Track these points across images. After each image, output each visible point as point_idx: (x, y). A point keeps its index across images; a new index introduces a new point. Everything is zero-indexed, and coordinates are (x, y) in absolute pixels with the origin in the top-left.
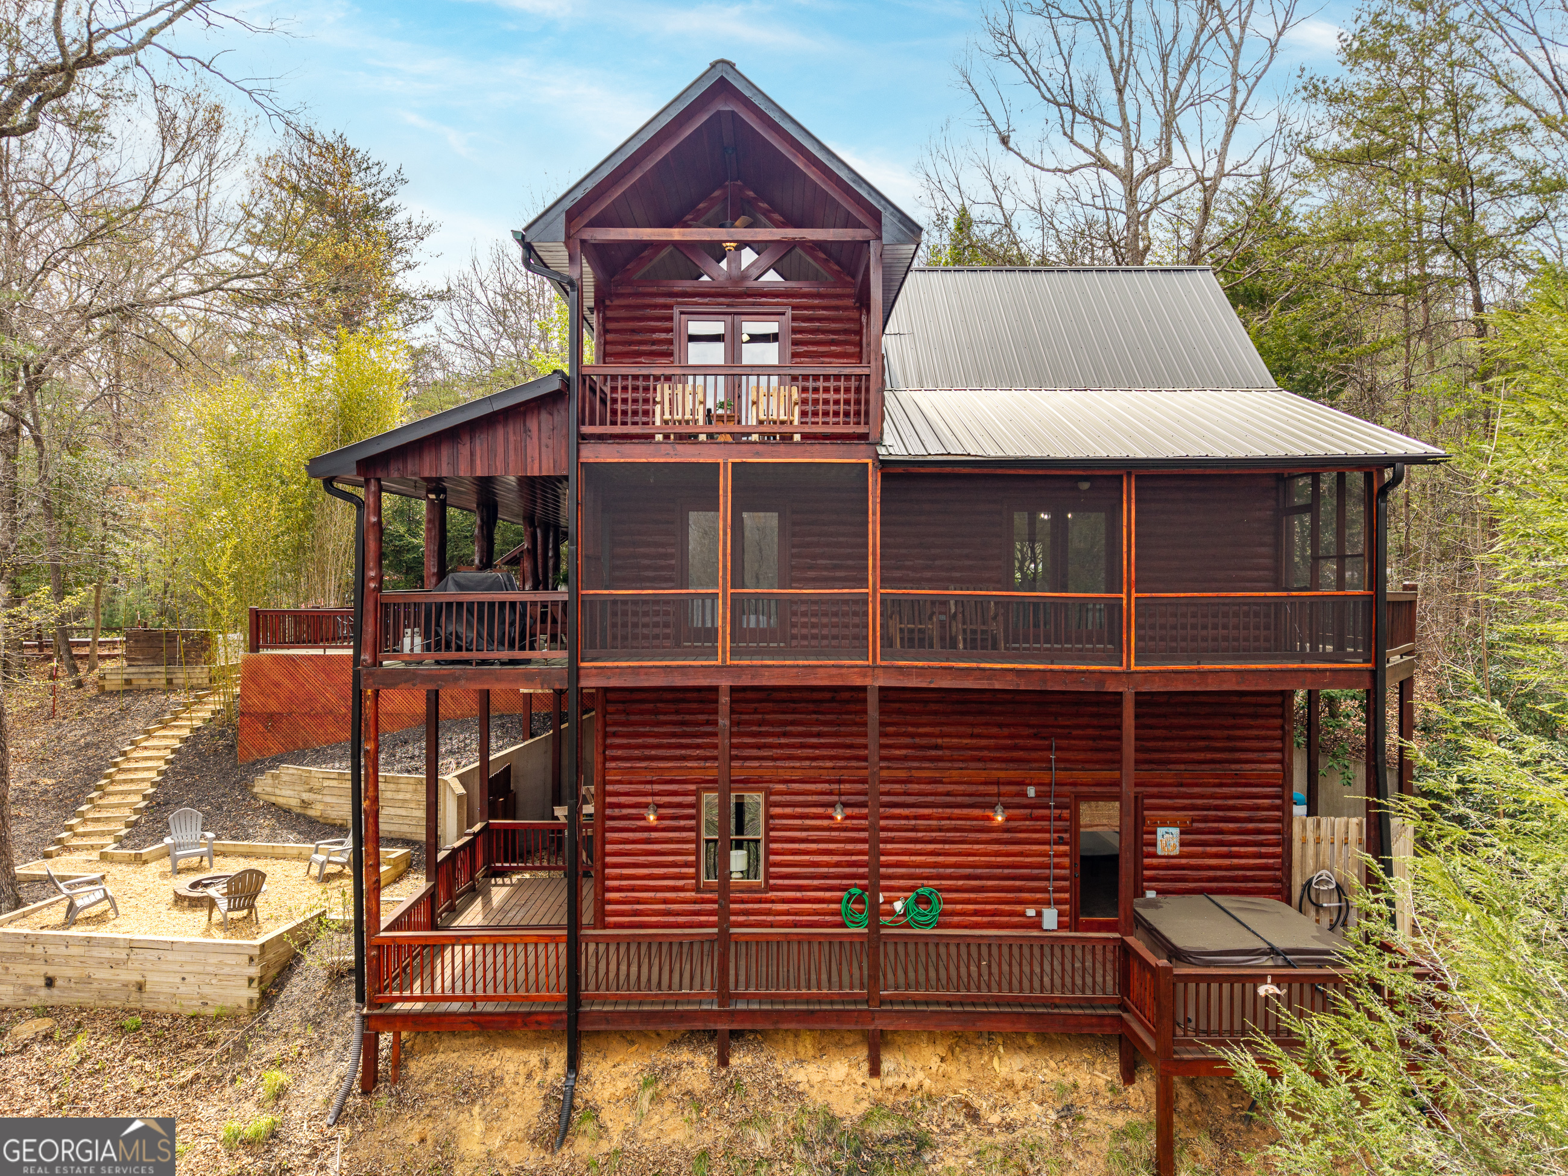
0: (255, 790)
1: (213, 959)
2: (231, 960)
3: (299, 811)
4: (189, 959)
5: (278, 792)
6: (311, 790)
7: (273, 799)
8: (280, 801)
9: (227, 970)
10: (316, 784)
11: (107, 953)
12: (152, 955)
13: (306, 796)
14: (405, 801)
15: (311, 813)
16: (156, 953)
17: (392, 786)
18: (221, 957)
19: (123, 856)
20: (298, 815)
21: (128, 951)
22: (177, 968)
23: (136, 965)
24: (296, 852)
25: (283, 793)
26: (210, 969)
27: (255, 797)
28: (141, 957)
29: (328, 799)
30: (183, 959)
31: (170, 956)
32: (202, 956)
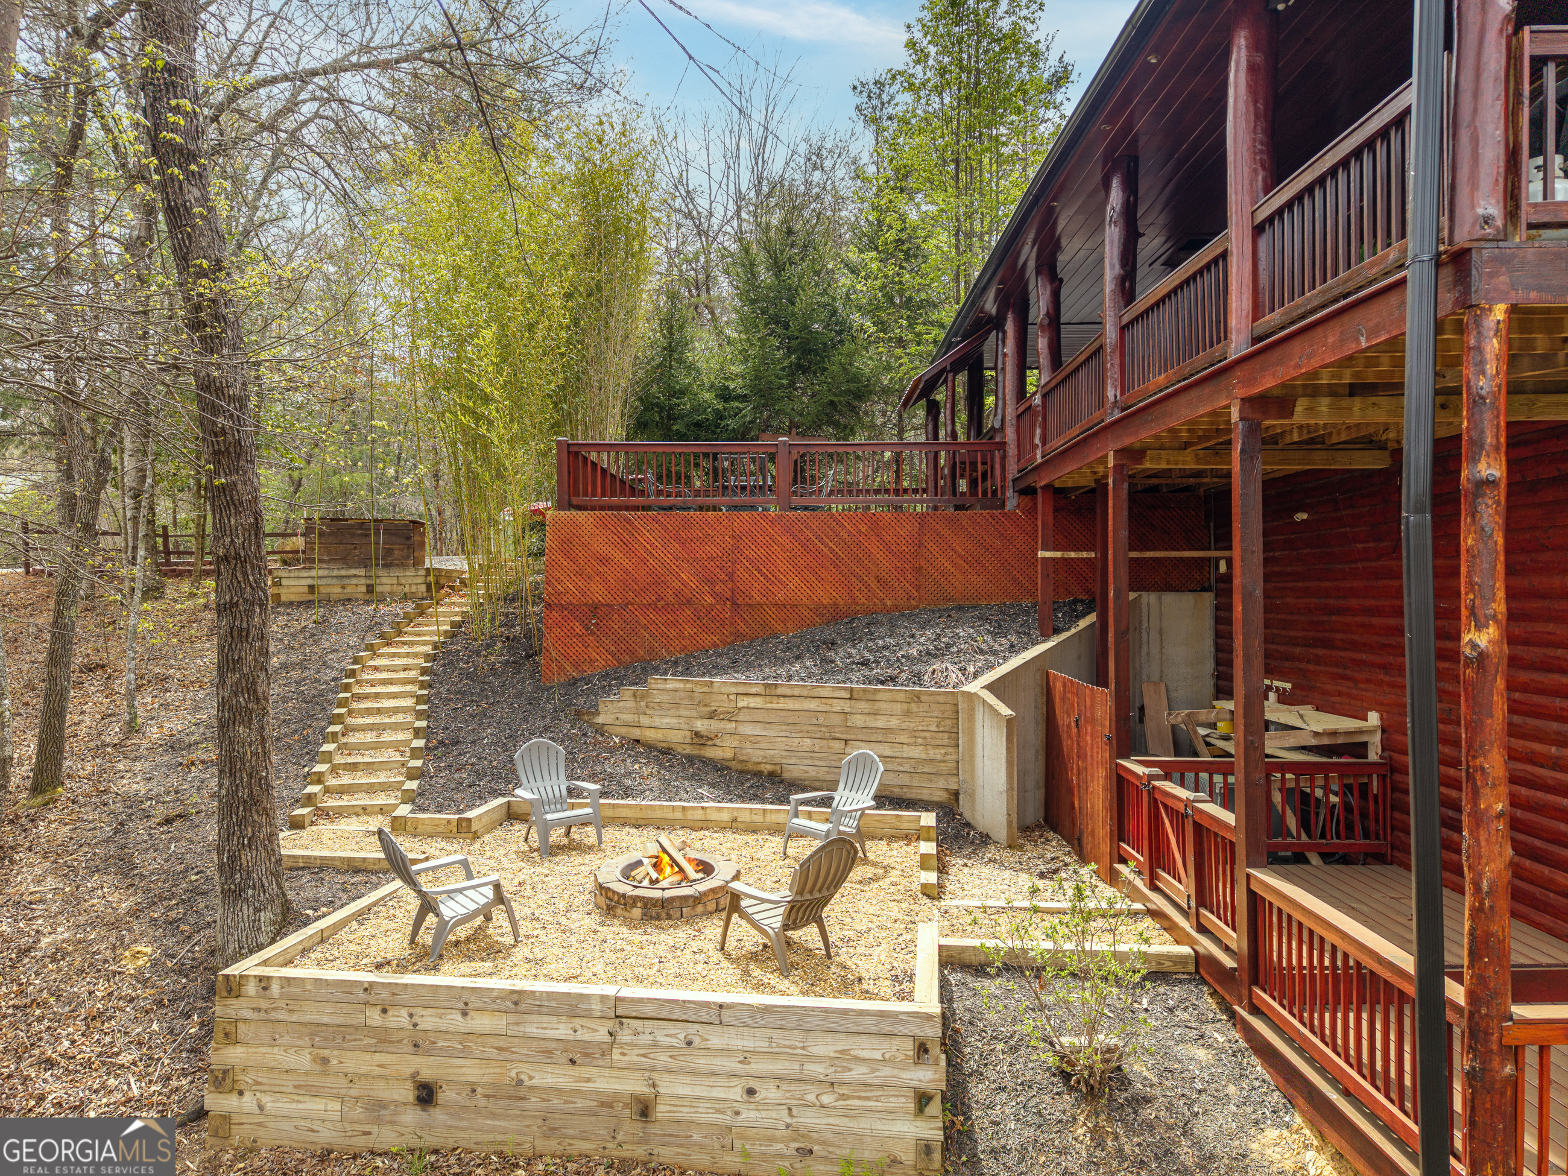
0: (600, 720)
1: (824, 1047)
2: (869, 1049)
3: (688, 750)
4: (762, 1045)
5: (645, 720)
6: (712, 715)
7: (636, 733)
8: (650, 735)
9: (859, 1072)
10: (722, 704)
11: (562, 1030)
12: (671, 1035)
13: (700, 726)
14: (888, 730)
15: (711, 753)
16: (680, 1032)
17: (862, 706)
18: (843, 1042)
19: (436, 823)
20: (691, 759)
21: (610, 1024)
22: (732, 1065)
23: (633, 1057)
24: (725, 817)
25: (657, 721)
26: (817, 1070)
27: (600, 730)
28: (646, 1038)
29: (747, 729)
30: (749, 1044)
31: (716, 1039)
32: (795, 1039)
